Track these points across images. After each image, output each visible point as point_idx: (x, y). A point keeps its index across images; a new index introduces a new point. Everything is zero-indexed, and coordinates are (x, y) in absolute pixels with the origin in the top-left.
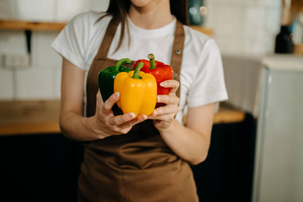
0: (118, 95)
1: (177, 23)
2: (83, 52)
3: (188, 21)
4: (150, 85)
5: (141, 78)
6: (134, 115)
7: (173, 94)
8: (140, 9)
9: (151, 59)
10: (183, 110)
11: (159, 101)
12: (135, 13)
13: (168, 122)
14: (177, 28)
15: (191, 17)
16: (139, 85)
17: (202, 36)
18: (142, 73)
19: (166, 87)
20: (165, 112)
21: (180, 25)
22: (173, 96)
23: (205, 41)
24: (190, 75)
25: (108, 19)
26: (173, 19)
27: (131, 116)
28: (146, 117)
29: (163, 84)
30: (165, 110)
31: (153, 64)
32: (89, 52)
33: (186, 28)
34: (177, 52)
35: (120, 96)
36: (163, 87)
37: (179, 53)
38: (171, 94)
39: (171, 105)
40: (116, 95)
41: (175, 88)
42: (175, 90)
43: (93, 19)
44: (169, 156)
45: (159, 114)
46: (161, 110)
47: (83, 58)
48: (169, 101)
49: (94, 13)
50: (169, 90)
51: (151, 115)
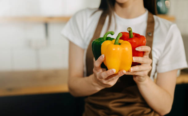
0: (104, 57)
1: (149, 14)
2: (82, 35)
3: (156, 12)
4: (127, 49)
5: (120, 44)
6: (115, 71)
7: (146, 56)
8: (122, 5)
9: (130, 31)
10: (154, 76)
11: (134, 61)
12: (118, 8)
13: (143, 77)
14: (149, 17)
15: (158, 9)
16: (118, 49)
17: (167, 22)
18: (122, 41)
19: (140, 51)
20: (141, 69)
21: (151, 15)
22: (146, 58)
23: (170, 26)
24: (159, 50)
25: (100, 13)
26: (146, 11)
27: (113, 72)
28: (125, 72)
29: (138, 49)
30: (140, 68)
31: (131, 35)
32: (87, 36)
33: (155, 17)
34: (149, 34)
35: (105, 57)
36: (138, 51)
37: (151, 35)
38: (145, 56)
39: (145, 65)
40: (102, 56)
41: (147, 52)
42: (148, 54)
43: (89, 13)
44: (145, 109)
45: (135, 70)
46: (136, 68)
47: (83, 40)
48: (143, 62)
49: (90, 9)
50: (143, 53)
51: (129, 71)
